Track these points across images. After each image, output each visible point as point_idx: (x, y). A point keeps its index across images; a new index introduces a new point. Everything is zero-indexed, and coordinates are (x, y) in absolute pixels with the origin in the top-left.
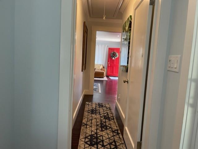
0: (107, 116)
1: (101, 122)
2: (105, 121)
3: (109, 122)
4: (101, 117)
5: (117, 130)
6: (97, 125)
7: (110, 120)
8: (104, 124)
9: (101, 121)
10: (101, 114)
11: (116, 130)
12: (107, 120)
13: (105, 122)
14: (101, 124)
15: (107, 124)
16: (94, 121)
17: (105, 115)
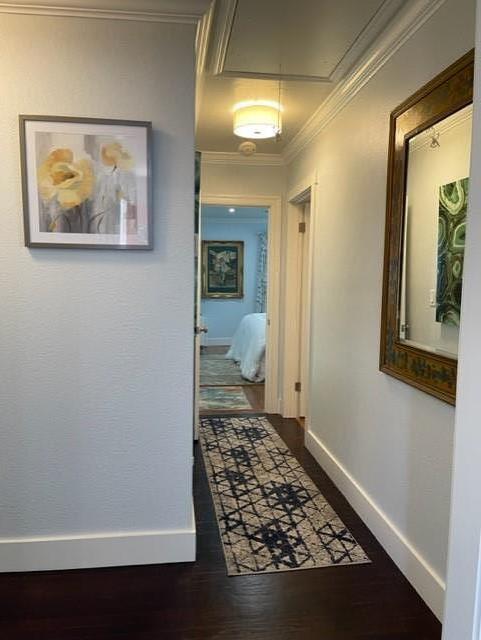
0: (235, 483)
1: (249, 463)
2: (237, 466)
3: (228, 465)
4: (254, 477)
5: (208, 450)
6: (256, 455)
7: (226, 470)
8: (239, 460)
9: (249, 465)
10: (258, 486)
11: (210, 450)
12: (234, 469)
13: (238, 464)
14: (248, 460)
15: (232, 460)
16: (270, 465)
17: (242, 487)
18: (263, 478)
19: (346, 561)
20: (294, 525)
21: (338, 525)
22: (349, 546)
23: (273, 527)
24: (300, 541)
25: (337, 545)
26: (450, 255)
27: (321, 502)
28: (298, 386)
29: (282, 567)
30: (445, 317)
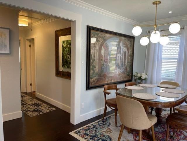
18: (29, 103)
19: (52, 110)
20: (40, 108)
21: (49, 106)
22: (52, 108)
23: (36, 109)
24: (42, 110)
25: (49, 109)
26: (64, 54)
27: (44, 104)
28: (31, 85)
29: (41, 114)
30: (64, 66)
